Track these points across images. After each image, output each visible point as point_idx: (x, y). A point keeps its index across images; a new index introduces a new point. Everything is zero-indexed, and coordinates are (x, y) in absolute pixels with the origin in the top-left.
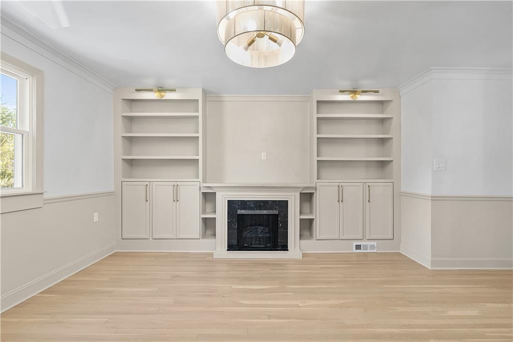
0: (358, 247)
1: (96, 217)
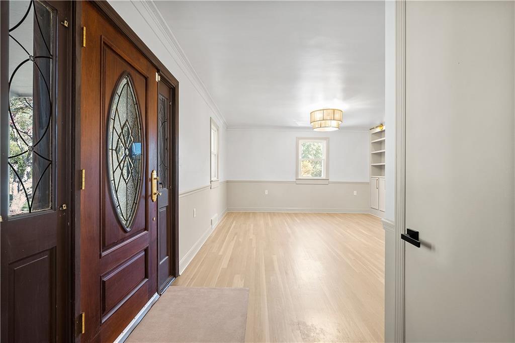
1: (355, 193)
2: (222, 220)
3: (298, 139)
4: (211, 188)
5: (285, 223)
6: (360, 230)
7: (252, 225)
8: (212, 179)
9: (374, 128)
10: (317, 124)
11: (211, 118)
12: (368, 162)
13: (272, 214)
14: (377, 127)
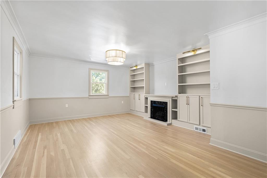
0: (197, 129)
1: (123, 102)
2: (26, 134)
3: (90, 69)
4: (13, 108)
5: (86, 128)
6: (133, 124)
7: (59, 135)
8: (15, 99)
9: (133, 67)
10: (110, 59)
11: (13, 38)
12: (129, 85)
13: (72, 121)
14: (134, 67)
